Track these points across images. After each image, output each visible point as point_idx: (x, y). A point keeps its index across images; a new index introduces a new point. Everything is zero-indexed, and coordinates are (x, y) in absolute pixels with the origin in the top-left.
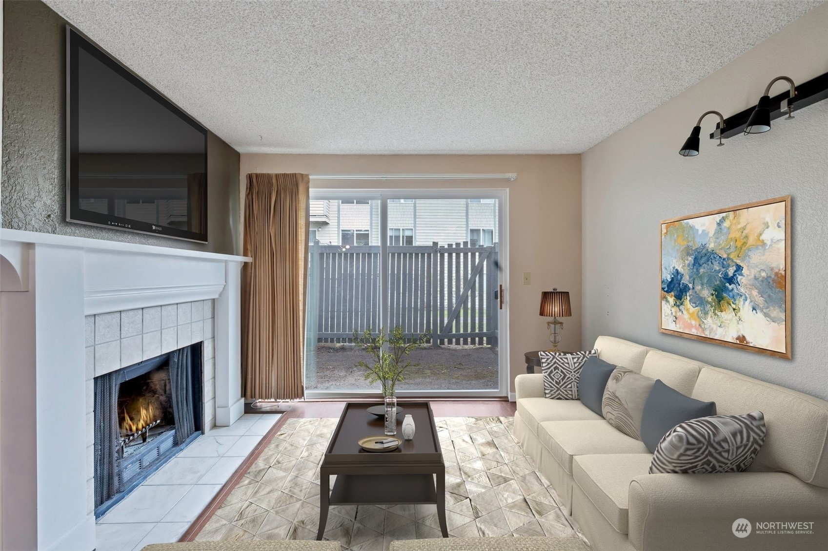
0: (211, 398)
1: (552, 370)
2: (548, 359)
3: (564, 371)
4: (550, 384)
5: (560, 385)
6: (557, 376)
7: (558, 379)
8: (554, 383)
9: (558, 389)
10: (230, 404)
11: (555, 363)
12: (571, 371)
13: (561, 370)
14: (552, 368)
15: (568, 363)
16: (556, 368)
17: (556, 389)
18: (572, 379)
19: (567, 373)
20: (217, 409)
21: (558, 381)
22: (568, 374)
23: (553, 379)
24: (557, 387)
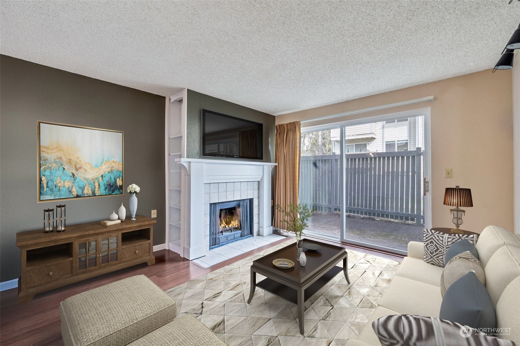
0: (257, 222)
1: (428, 243)
2: (427, 235)
3: (437, 245)
4: (426, 252)
5: (433, 255)
6: (432, 248)
7: (432, 250)
8: (429, 252)
9: (431, 257)
10: (264, 227)
11: (432, 238)
12: (444, 246)
13: (435, 244)
14: (429, 241)
15: (442, 241)
16: (431, 242)
17: (430, 257)
18: (443, 253)
19: (440, 247)
20: (260, 228)
21: (432, 252)
22: (440, 249)
23: (428, 250)
24: (430, 256)
